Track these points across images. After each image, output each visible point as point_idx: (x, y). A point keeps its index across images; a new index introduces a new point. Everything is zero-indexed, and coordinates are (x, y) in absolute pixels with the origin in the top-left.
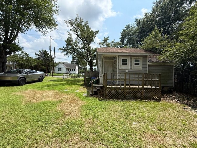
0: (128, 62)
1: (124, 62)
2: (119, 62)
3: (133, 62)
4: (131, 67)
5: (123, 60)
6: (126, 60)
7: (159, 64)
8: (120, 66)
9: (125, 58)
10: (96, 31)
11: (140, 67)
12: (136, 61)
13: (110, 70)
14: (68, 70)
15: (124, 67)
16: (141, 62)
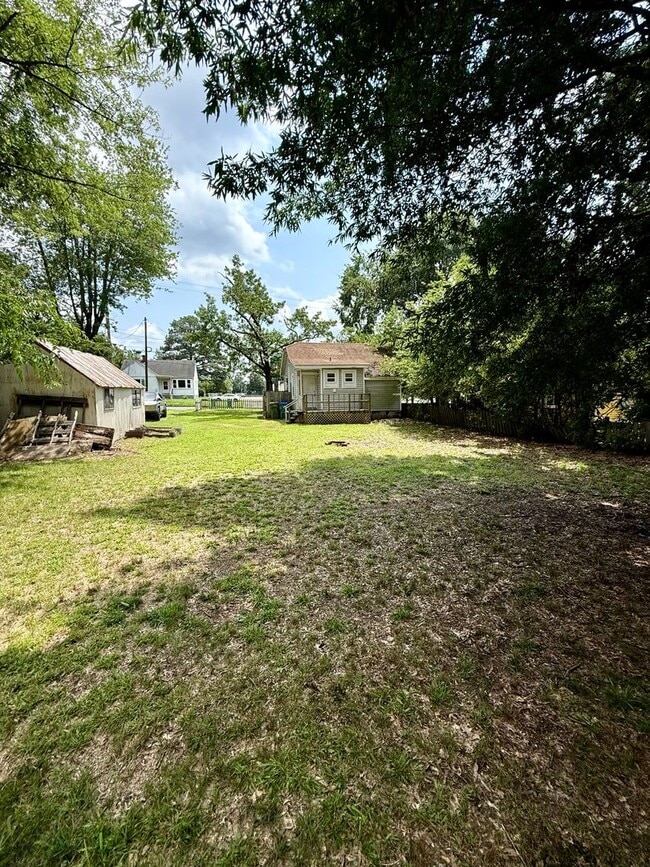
0: (336, 378)
1: (331, 378)
2: (324, 377)
3: (344, 377)
4: (340, 385)
5: (329, 375)
6: (333, 375)
7: (380, 379)
8: (324, 384)
9: (331, 372)
10: (279, 304)
11: (353, 384)
12: (347, 375)
13: (312, 390)
14: (165, 383)
15: (331, 385)
16: (354, 377)
